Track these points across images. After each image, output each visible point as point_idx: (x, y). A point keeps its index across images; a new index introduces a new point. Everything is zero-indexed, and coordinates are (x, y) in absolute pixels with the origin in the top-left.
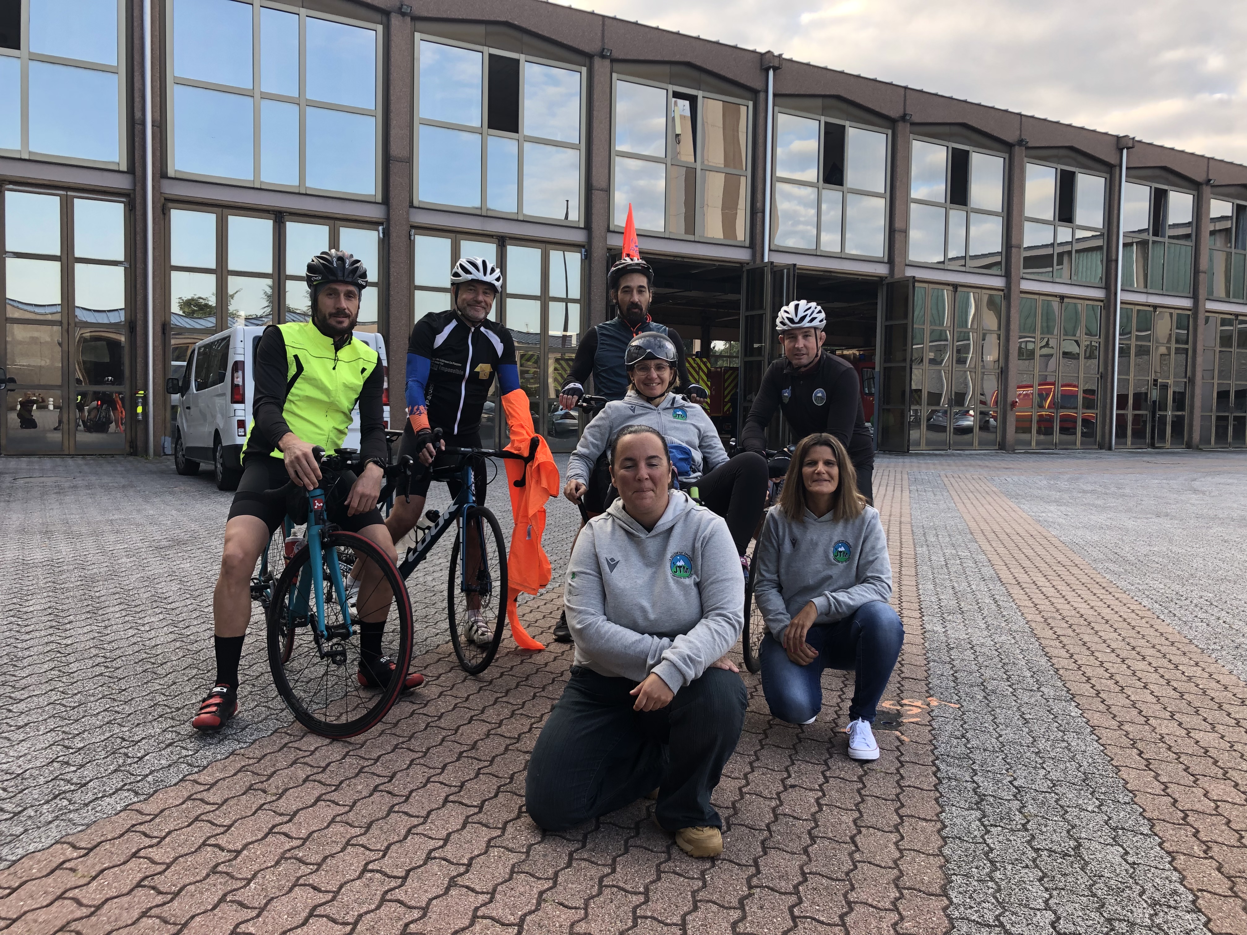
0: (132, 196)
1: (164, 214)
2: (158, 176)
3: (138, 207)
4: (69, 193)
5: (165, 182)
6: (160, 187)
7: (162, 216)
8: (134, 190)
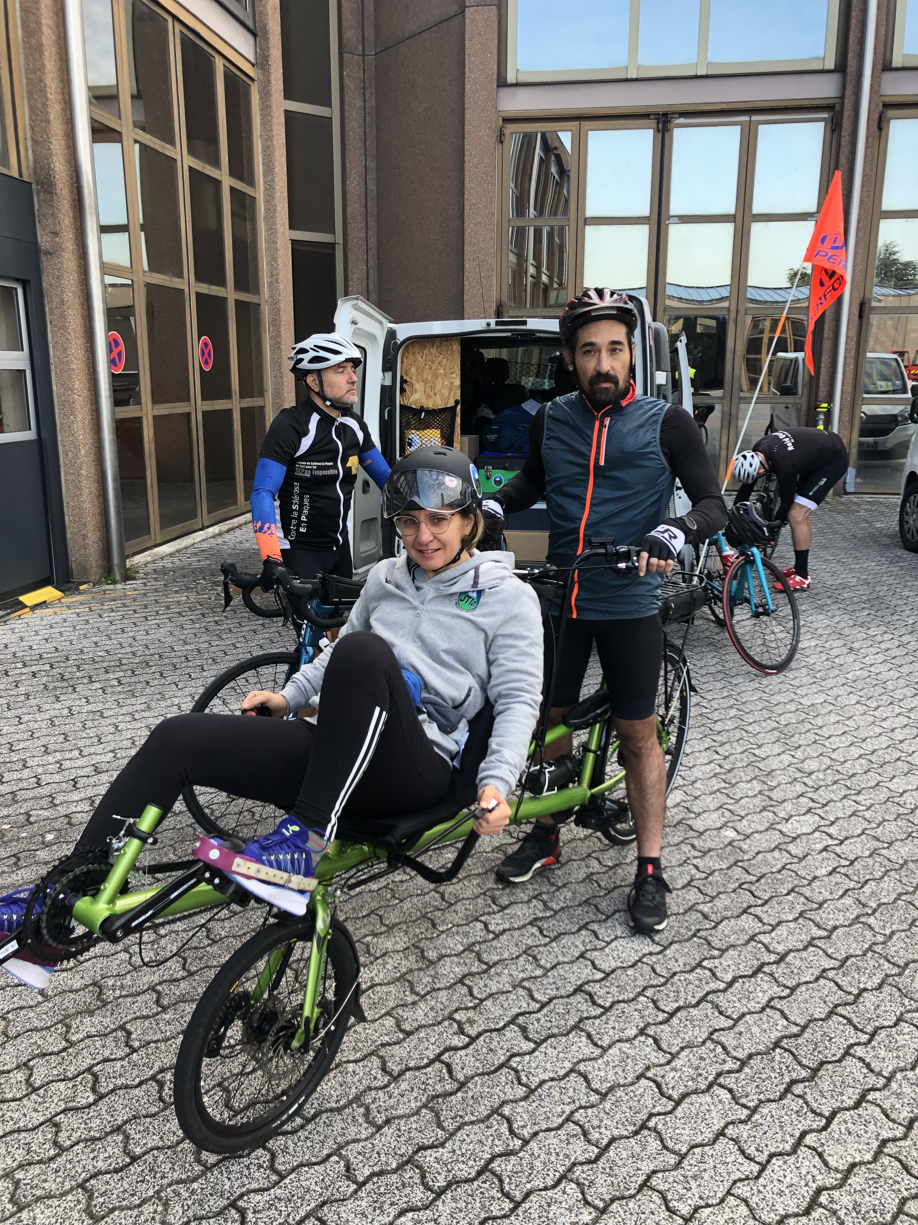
0: (837, 108)
1: (880, 129)
2: (879, 67)
3: (846, 124)
4: (754, 118)
5: (888, 77)
6: (879, 86)
7: (877, 133)
8: (842, 97)
